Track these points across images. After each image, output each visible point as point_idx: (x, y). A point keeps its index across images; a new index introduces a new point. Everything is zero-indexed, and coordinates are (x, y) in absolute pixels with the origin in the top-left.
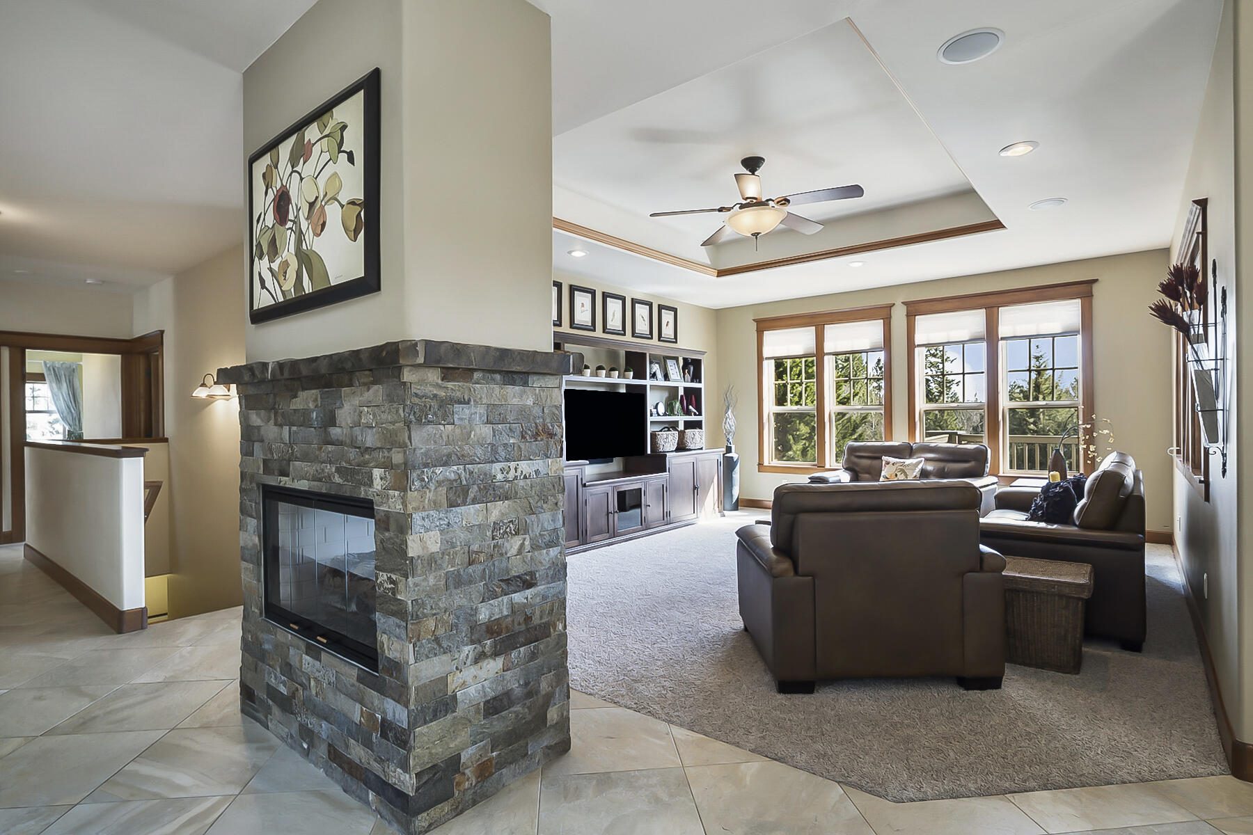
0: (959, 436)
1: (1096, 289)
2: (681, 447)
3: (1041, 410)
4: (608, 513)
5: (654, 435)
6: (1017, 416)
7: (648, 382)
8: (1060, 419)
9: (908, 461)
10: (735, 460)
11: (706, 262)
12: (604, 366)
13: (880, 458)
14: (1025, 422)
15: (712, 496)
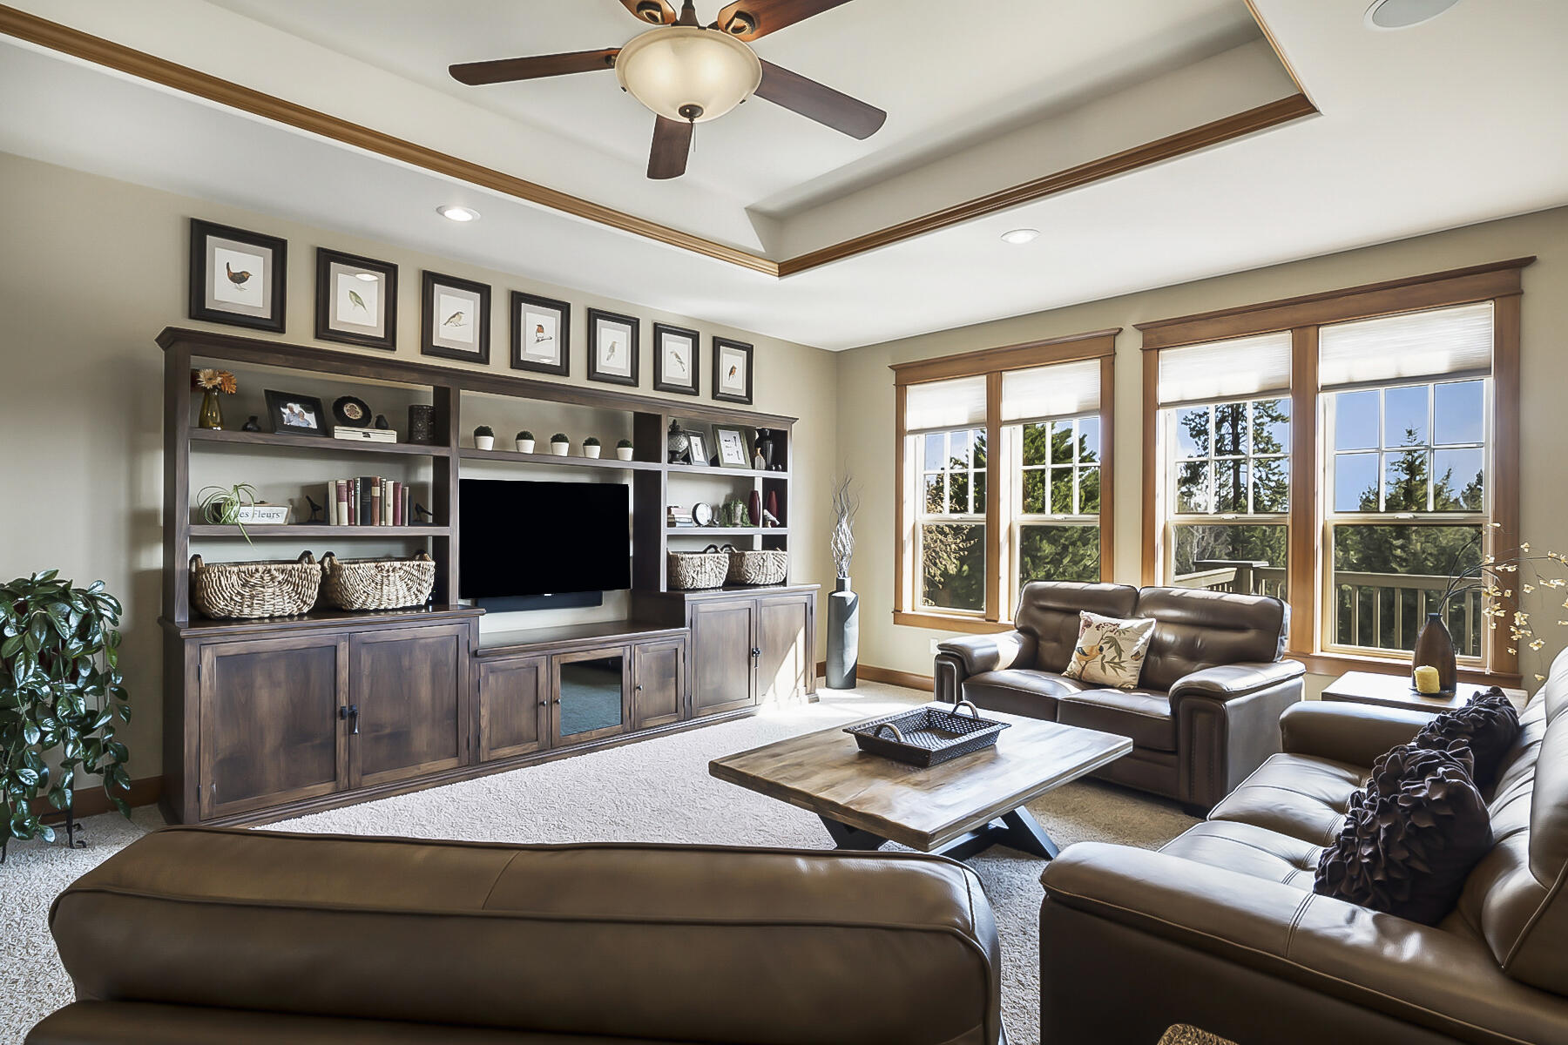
0: (1256, 570)
1: (1532, 281)
2: (735, 581)
3: (1414, 528)
4: (538, 704)
5: (673, 561)
6: (1375, 536)
7: (663, 466)
8: (1445, 542)
9: (1125, 624)
10: (849, 604)
11: (759, 249)
12: (599, 440)
13: (1076, 613)
14: (1388, 546)
15: (792, 664)
